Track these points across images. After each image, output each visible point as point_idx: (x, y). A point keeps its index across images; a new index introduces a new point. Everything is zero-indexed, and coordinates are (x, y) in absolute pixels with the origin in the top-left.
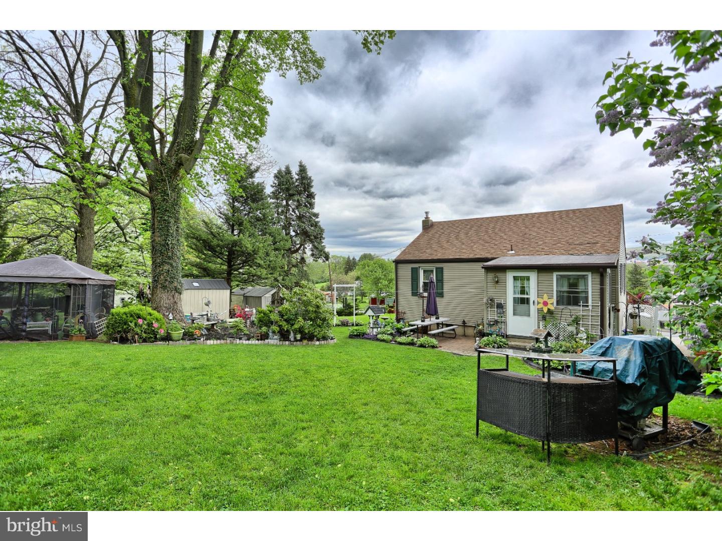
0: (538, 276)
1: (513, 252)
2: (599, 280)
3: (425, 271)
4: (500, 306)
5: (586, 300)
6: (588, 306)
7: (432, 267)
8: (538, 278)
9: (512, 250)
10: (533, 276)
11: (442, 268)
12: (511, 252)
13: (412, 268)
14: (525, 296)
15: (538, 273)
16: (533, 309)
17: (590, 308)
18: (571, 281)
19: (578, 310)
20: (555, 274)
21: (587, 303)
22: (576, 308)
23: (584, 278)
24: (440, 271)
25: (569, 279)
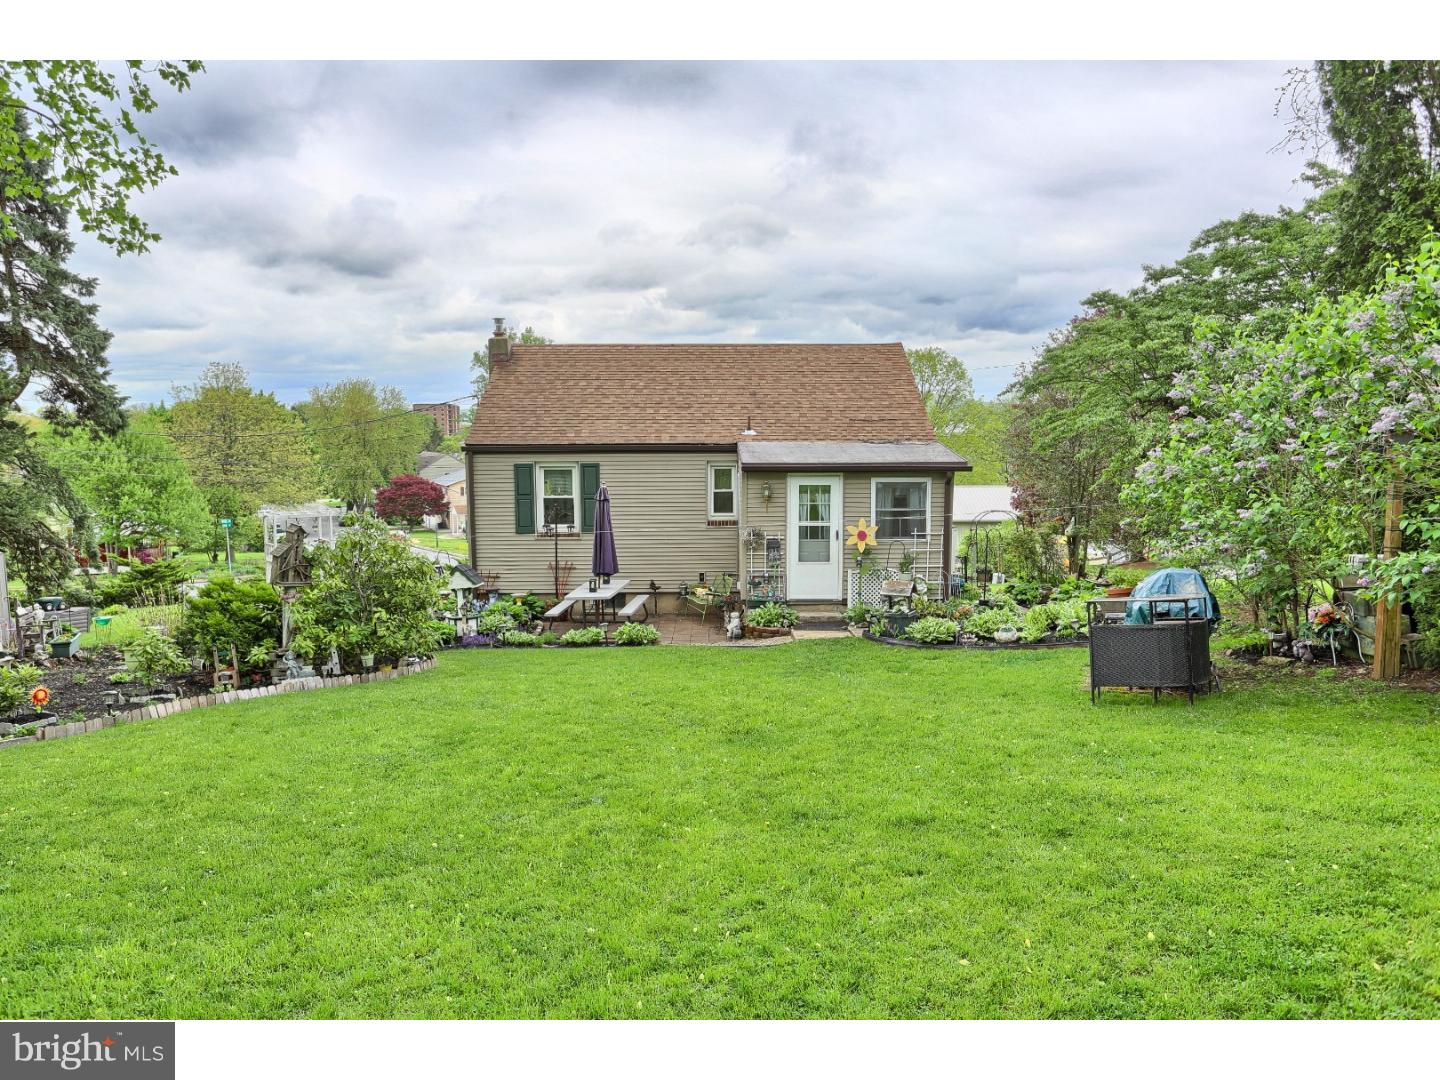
0: (845, 484)
1: (752, 432)
2: (943, 491)
3: (547, 473)
4: (775, 545)
5: (922, 525)
6: (924, 536)
7: (573, 464)
8: (844, 489)
9: (749, 429)
10: (836, 485)
11: (596, 466)
12: (747, 432)
13: (517, 467)
14: (819, 524)
15: (845, 478)
16: (835, 547)
17: (929, 538)
18: (897, 494)
19: (912, 545)
20: (874, 482)
21: (924, 530)
22: (906, 540)
23: (921, 488)
24: (590, 474)
25: (894, 491)
